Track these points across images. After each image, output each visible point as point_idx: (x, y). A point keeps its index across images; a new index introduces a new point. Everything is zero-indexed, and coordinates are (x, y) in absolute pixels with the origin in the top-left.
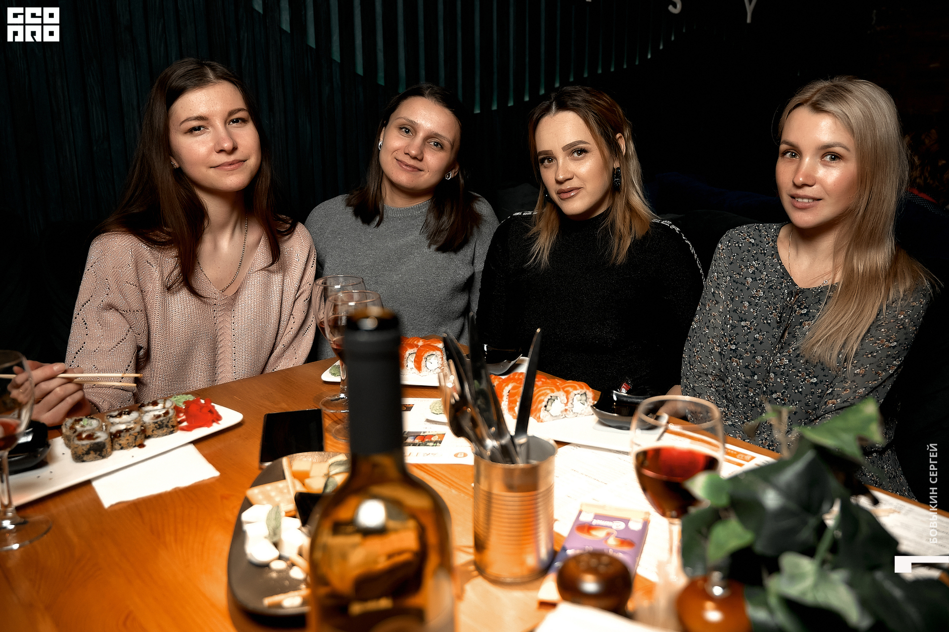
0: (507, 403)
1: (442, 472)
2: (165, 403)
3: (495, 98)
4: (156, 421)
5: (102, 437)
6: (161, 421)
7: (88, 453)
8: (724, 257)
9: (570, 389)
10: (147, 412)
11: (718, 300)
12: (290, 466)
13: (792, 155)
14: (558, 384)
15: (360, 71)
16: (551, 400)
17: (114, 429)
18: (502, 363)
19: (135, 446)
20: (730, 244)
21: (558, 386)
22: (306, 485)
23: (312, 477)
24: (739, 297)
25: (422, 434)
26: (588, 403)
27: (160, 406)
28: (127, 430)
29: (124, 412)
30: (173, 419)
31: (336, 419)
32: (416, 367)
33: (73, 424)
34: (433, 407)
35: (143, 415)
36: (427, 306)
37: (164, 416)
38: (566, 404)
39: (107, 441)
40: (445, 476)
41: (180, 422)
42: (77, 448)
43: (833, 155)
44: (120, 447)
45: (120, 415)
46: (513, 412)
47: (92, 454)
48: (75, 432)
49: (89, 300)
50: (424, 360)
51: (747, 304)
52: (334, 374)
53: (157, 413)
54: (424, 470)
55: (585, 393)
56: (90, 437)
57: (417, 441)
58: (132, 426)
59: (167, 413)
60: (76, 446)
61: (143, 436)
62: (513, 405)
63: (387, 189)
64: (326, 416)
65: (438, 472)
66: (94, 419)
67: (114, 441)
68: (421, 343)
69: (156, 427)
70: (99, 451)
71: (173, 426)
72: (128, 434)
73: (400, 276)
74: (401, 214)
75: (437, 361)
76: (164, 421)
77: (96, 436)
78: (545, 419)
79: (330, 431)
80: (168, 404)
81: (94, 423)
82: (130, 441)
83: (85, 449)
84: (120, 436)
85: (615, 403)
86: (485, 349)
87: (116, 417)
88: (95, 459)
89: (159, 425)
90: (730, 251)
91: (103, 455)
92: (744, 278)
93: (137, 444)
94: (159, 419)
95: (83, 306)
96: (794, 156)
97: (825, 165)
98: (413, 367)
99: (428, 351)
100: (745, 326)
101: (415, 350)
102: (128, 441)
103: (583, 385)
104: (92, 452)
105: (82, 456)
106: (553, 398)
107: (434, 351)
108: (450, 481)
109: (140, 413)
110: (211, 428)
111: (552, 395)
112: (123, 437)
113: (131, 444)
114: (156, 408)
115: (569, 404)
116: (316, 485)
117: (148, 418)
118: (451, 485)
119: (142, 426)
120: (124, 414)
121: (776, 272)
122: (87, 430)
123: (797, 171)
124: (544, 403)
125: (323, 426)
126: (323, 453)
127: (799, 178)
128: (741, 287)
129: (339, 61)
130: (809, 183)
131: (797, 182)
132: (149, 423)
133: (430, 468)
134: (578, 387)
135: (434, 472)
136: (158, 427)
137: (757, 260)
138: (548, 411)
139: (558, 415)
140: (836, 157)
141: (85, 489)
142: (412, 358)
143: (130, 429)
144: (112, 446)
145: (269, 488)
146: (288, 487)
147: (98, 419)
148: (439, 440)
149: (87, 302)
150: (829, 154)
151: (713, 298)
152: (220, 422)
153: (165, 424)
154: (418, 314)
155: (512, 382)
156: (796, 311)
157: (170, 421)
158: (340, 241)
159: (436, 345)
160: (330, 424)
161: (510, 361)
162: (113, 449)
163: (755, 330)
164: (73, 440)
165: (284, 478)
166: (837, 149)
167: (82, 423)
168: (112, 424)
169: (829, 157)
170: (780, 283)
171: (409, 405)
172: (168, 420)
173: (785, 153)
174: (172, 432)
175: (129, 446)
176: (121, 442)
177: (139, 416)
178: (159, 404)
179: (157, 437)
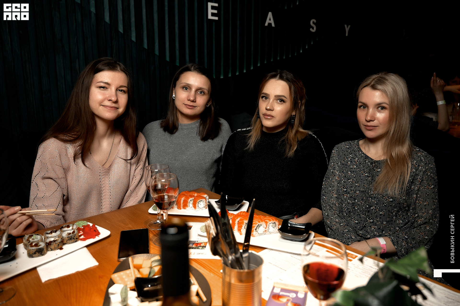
0: (237, 227)
1: (206, 263)
2: (73, 226)
3: (230, 71)
4: (68, 236)
5: (42, 245)
6: (71, 236)
7: (35, 253)
8: (336, 155)
9: (268, 221)
10: (64, 231)
11: (335, 174)
12: (133, 262)
13: (364, 107)
14: (262, 218)
15: (168, 59)
16: (259, 226)
17: (48, 241)
18: (234, 206)
19: (58, 249)
20: (338, 150)
21: (261, 219)
22: (140, 272)
23: (144, 268)
24: (345, 170)
25: (196, 242)
26: (276, 227)
27: (71, 228)
28: (54, 241)
29: (53, 231)
30: (77, 235)
31: (155, 234)
32: (193, 206)
33: (29, 238)
34: (202, 229)
35: (62, 233)
36: (200, 171)
37: (72, 234)
38: (266, 228)
39: (45, 247)
40: (207, 266)
41: (80, 236)
42: (30, 251)
43: (382, 107)
44: (51, 249)
45: (51, 233)
46: (240, 232)
47: (37, 254)
48: (29, 242)
49: (38, 174)
50: (197, 204)
51: (350, 172)
52: (154, 210)
53: (69, 232)
54: (197, 262)
55: (275, 223)
56: (36, 245)
57: (194, 246)
58: (57, 239)
59: (74, 232)
60: (29, 250)
61: (62, 244)
62: (240, 228)
63: (180, 116)
64: (150, 232)
65: (204, 263)
66: (39, 235)
67: (48, 247)
68: (196, 195)
69: (68, 239)
70: (41, 252)
71: (77, 239)
72: (55, 243)
73: (187, 156)
74: (186, 127)
75: (203, 204)
76: (72, 236)
77: (39, 244)
78: (255, 235)
79: (152, 240)
80: (75, 227)
81: (39, 237)
82: (56, 247)
83: (34, 251)
84: (51, 244)
85: (289, 227)
86: (227, 198)
87: (49, 234)
88: (39, 256)
89: (70, 238)
90: (338, 152)
91: (42, 254)
92: (347, 162)
93: (59, 248)
94: (70, 235)
95: (35, 177)
96: (365, 108)
97: (379, 112)
98: (192, 206)
99: (199, 199)
100: (350, 182)
101: (193, 198)
102: (54, 247)
103: (274, 219)
104: (37, 253)
105: (32, 255)
106: (259, 225)
107: (202, 199)
108: (210, 269)
109: (61, 232)
110: (95, 239)
111: (259, 224)
112: (52, 244)
113: (56, 248)
114: (69, 229)
115: (267, 228)
116: (145, 272)
117: (65, 235)
118: (210, 271)
119: (61, 239)
120: (54, 232)
121: (362, 157)
122: (35, 241)
123: (367, 114)
124: (255, 228)
125: (149, 237)
126: (148, 254)
127: (368, 118)
128: (346, 166)
129: (158, 55)
130: (373, 120)
131: (367, 120)
132: (65, 237)
133: (200, 261)
134: (271, 220)
135: (202, 263)
136: (69, 239)
137: (352, 154)
138: (257, 231)
139: (262, 233)
140: (383, 108)
141: (33, 272)
142: (192, 202)
143: (56, 240)
144: (47, 249)
145: (122, 274)
146: (131, 273)
147: (41, 235)
148: (205, 245)
149: (37, 175)
150: (380, 107)
151: (333, 174)
152: (99, 236)
153: (73, 237)
154: (195, 175)
155: (240, 217)
156: (375, 170)
157: (75, 236)
158: (157, 140)
159: (203, 196)
160: (152, 236)
161: (238, 204)
162: (47, 250)
163: (355, 182)
164: (28, 247)
165: (130, 268)
166: (384, 105)
167: (33, 237)
168: (48, 237)
169: (380, 108)
170: (365, 161)
171: (190, 226)
172: (74, 235)
173: (360, 107)
174: (76, 241)
175: (55, 249)
176: (51, 247)
177: (61, 233)
178: (70, 227)
179: (69, 244)
